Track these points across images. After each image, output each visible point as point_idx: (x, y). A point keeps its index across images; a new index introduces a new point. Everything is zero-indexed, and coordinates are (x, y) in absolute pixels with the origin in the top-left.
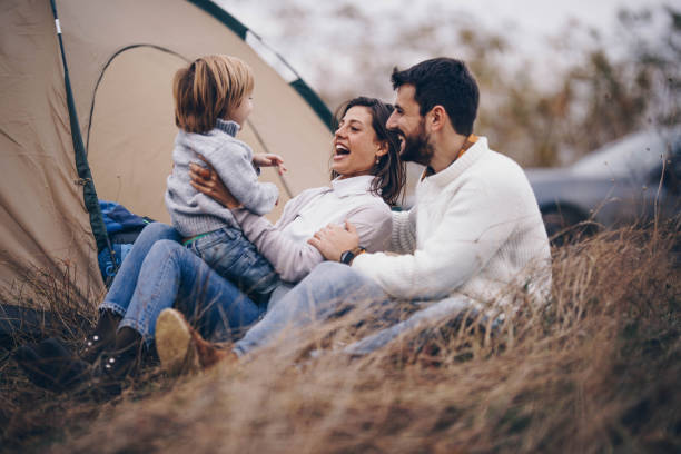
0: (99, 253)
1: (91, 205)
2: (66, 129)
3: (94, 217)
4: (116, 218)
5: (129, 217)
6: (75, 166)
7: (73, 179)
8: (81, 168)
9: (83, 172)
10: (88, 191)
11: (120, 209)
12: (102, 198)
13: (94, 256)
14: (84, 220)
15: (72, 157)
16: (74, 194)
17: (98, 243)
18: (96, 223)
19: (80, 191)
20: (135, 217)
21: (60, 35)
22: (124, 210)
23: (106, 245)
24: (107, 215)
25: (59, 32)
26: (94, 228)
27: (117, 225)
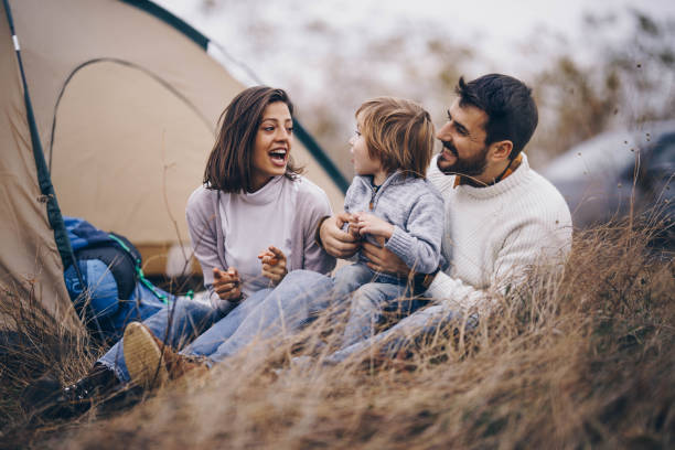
0: (65, 270)
1: (56, 223)
2: (27, 146)
3: (58, 234)
4: (81, 234)
5: (95, 232)
6: (37, 184)
7: (35, 196)
8: (46, 184)
9: (46, 189)
10: (52, 207)
11: (85, 225)
12: (66, 216)
13: (59, 272)
14: (48, 237)
15: (34, 174)
16: (38, 212)
17: (63, 259)
18: (60, 239)
19: (43, 208)
20: (101, 232)
21: (18, 52)
22: (90, 226)
23: (72, 262)
24: (73, 232)
25: (17, 48)
26: (58, 245)
27: (82, 241)
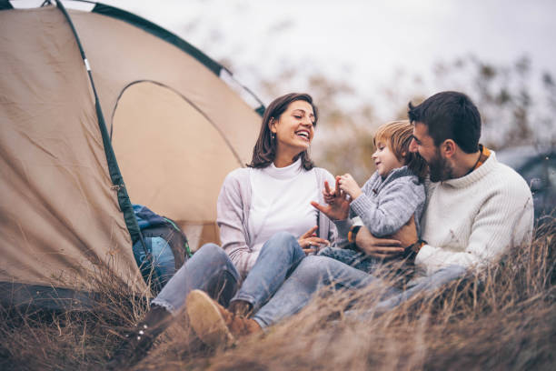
0: (134, 244)
1: (125, 206)
2: (99, 146)
3: (128, 215)
4: (144, 217)
5: (154, 216)
6: (109, 176)
7: (109, 187)
8: (116, 177)
9: (116, 179)
10: (121, 195)
11: (145, 210)
12: (133, 202)
13: (128, 246)
14: (119, 218)
15: (106, 168)
16: (110, 198)
17: (132, 236)
18: (129, 221)
19: (114, 194)
20: (158, 216)
21: (89, 72)
22: (148, 210)
23: (139, 238)
24: (137, 215)
25: (88, 69)
26: (128, 224)
27: (145, 222)
